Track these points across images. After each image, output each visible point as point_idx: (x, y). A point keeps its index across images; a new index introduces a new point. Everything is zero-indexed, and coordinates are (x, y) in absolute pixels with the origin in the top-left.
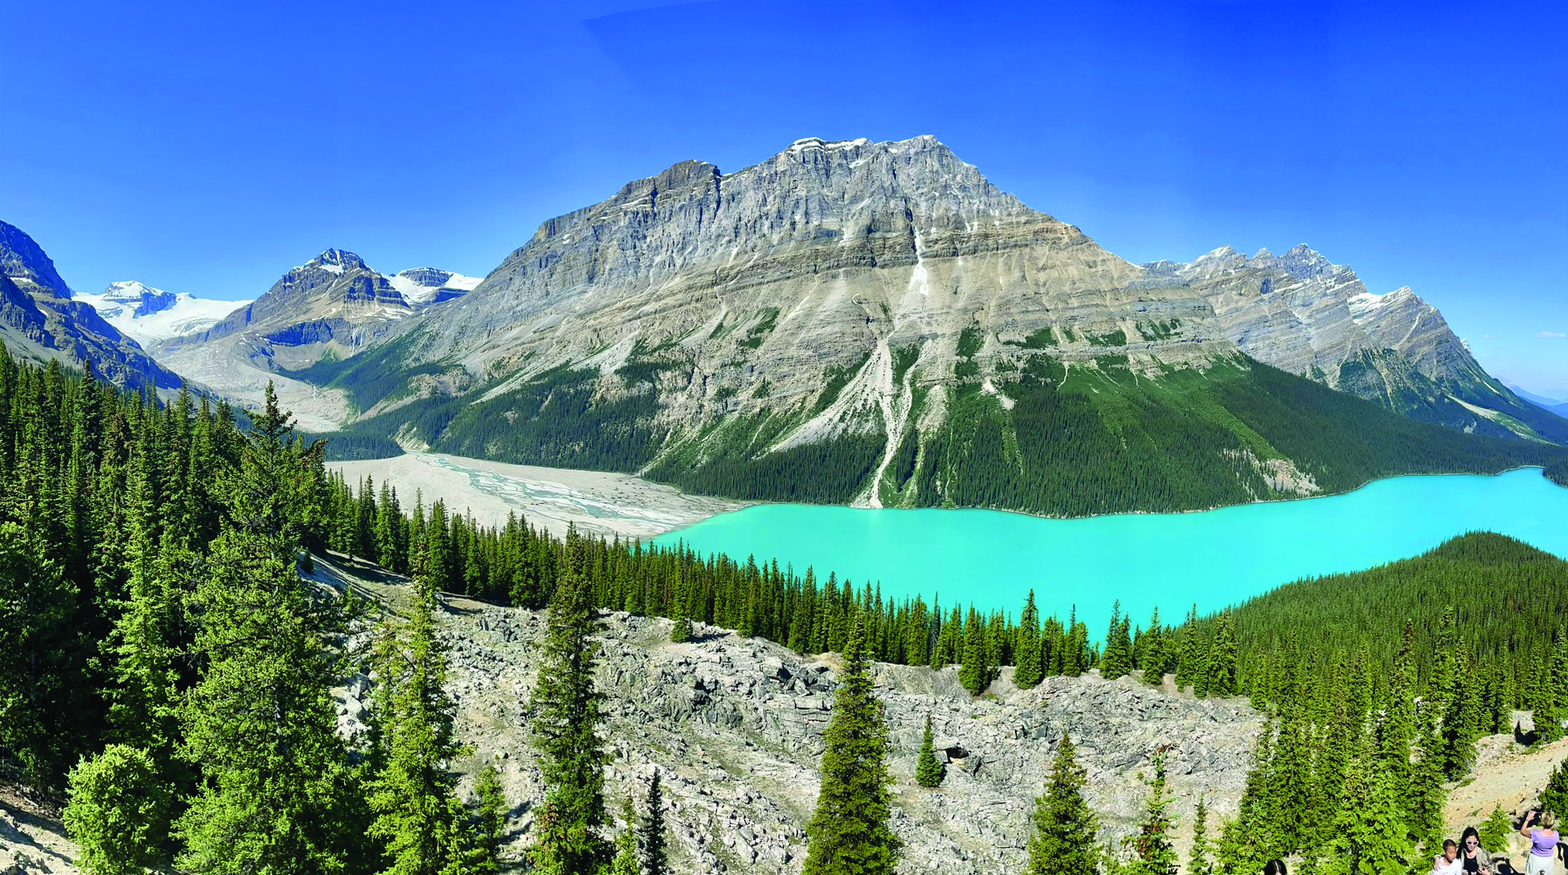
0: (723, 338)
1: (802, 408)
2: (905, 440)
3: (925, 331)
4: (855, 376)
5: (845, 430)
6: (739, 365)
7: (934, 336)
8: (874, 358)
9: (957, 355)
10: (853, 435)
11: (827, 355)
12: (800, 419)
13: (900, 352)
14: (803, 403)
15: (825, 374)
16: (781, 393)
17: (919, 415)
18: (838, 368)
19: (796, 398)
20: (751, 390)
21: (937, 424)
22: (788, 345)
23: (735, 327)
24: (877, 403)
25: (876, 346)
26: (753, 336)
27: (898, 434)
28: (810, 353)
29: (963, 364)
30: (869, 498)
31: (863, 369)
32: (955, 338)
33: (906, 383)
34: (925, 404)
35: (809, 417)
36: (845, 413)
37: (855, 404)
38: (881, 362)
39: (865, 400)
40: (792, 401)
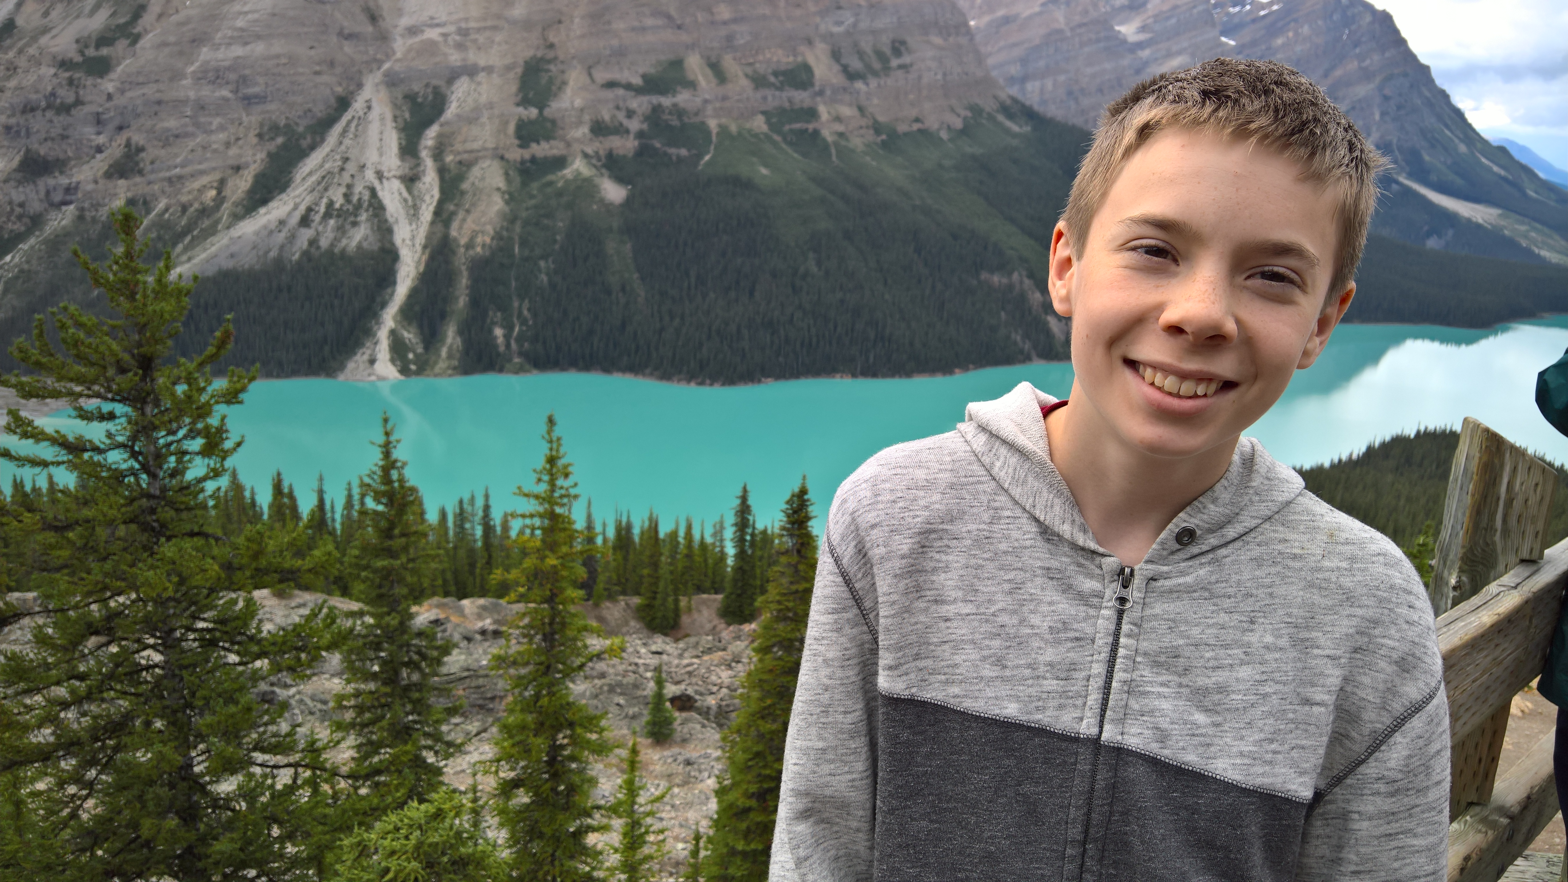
0: (20, 51)
1: (220, 200)
2: (432, 259)
3: (455, 58)
4: (323, 140)
5: (313, 242)
6: (66, 109)
7: (471, 71)
8: (358, 105)
9: (518, 105)
10: (330, 252)
11: (261, 99)
12: (217, 222)
13: (411, 98)
14: (219, 191)
15: (260, 136)
16: (169, 168)
17: (453, 214)
18: (287, 126)
19: (205, 180)
20: (100, 164)
21: (489, 229)
22: (176, 76)
23: (45, 30)
24: (373, 192)
25: (360, 86)
26: (91, 52)
27: (419, 248)
28: (225, 93)
29: (531, 122)
30: (372, 361)
31: (338, 128)
32: (511, 75)
33: (424, 154)
34: (463, 193)
35: (237, 218)
36: (309, 210)
37: (330, 193)
38: (374, 114)
39: (349, 187)
40: (197, 184)
